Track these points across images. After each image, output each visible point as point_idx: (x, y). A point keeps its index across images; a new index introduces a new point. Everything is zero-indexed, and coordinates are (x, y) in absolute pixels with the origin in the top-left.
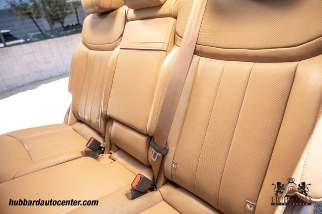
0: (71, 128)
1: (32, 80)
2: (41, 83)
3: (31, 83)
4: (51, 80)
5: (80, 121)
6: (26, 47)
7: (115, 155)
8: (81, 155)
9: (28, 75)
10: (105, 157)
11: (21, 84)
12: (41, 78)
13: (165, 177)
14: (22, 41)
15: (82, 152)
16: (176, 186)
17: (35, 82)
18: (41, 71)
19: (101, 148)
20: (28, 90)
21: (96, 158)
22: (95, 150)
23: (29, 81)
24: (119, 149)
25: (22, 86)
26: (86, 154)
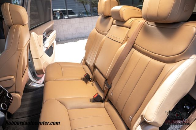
0: (82, 66)
1: (76, 37)
2: (80, 39)
3: (75, 38)
4: (85, 38)
5: (86, 64)
6: (77, 20)
7: (94, 84)
8: (81, 79)
9: (75, 34)
10: (90, 83)
11: (71, 38)
12: (80, 37)
13: (108, 98)
14: (77, 15)
15: (82, 78)
16: (112, 104)
17: (77, 38)
18: (81, 33)
19: (90, 79)
20: (73, 41)
21: (86, 83)
22: (87, 79)
23: (75, 37)
24: (96, 81)
25: (71, 39)
26: (83, 79)
